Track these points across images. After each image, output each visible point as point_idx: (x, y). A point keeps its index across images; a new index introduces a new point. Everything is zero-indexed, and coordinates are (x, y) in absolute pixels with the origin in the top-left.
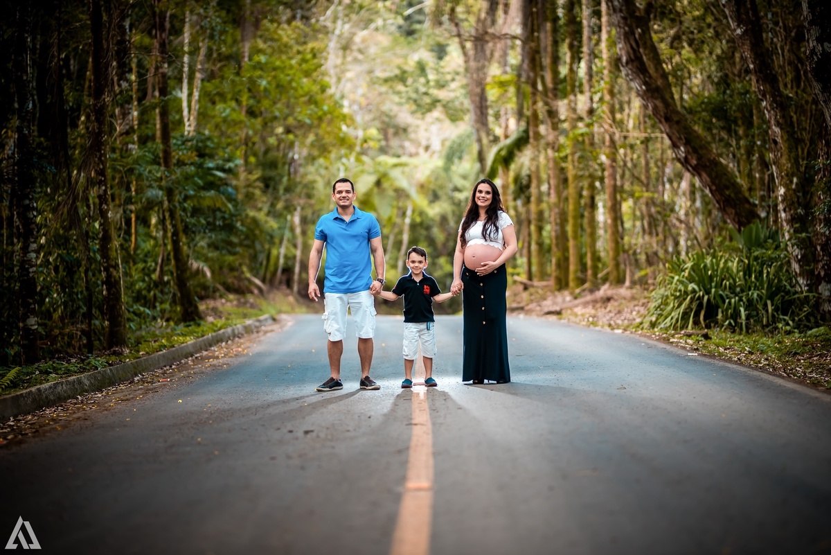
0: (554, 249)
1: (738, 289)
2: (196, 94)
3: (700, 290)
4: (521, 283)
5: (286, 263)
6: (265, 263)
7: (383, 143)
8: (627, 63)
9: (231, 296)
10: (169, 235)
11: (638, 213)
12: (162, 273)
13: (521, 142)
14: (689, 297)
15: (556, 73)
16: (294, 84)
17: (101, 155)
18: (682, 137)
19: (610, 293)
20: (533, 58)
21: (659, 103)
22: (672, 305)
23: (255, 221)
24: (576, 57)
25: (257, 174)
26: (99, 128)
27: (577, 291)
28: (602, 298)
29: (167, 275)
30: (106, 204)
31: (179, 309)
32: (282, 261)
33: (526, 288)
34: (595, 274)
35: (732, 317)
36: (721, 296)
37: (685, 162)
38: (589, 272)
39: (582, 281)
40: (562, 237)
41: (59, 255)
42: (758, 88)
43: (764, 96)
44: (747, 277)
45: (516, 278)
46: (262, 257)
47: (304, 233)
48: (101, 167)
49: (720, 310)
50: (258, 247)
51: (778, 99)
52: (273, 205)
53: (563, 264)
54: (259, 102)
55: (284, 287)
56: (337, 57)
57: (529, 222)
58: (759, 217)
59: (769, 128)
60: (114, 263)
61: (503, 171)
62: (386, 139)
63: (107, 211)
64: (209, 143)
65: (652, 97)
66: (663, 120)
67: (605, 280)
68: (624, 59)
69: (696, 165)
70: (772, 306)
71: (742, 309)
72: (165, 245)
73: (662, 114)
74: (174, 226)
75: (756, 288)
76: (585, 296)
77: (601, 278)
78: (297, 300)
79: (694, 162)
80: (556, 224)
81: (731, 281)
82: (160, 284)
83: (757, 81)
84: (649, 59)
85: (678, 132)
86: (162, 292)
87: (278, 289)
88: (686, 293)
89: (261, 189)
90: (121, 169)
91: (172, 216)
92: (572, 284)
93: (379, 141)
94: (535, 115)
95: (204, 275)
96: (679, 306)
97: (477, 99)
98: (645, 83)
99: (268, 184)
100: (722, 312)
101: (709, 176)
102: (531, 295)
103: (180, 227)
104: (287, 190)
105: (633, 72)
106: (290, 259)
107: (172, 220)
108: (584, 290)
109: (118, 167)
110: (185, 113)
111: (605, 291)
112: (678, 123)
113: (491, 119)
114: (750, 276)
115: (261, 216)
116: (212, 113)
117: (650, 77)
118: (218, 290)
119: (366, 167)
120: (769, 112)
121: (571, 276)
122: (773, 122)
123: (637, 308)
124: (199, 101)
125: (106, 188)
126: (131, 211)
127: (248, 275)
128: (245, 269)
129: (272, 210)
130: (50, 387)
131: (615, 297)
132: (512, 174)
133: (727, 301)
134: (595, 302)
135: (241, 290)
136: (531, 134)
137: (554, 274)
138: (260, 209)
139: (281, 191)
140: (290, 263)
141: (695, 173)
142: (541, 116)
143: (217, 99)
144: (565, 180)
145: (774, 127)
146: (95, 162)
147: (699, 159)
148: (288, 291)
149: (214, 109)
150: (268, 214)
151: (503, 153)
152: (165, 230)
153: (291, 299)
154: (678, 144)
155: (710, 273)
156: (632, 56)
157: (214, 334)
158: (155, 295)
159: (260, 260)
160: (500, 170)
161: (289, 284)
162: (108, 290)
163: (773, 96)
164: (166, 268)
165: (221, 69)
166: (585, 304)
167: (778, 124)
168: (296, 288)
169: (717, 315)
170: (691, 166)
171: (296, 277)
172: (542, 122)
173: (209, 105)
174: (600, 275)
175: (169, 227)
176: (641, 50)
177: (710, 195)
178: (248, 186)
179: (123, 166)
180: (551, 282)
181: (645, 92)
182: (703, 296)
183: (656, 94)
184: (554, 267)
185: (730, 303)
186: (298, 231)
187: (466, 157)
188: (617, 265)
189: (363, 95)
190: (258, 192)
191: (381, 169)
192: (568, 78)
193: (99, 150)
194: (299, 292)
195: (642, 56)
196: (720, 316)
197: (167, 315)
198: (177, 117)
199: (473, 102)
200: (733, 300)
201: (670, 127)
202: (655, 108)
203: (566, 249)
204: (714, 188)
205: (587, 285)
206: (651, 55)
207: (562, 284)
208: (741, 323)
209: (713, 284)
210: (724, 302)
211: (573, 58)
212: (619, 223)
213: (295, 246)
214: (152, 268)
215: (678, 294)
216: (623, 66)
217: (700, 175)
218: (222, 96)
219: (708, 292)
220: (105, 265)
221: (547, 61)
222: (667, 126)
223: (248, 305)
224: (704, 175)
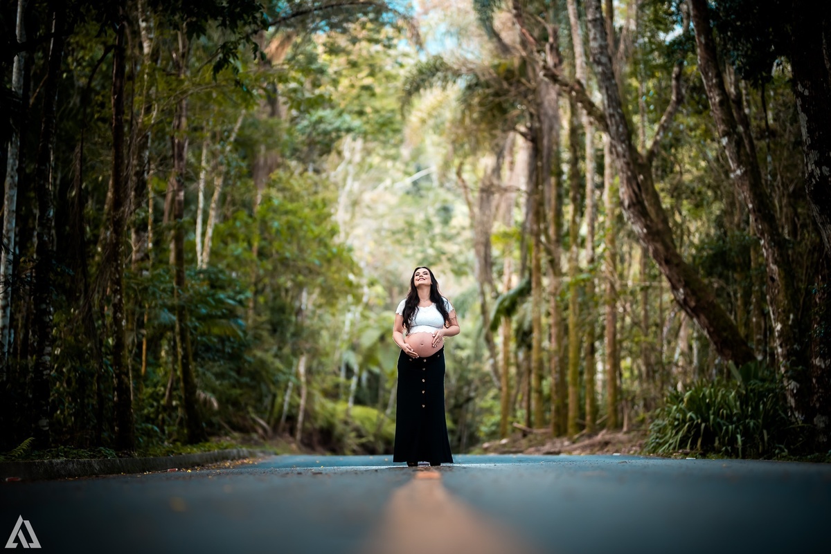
0: (554, 397)
1: (735, 419)
2: (210, 232)
3: (698, 419)
4: (520, 429)
5: (290, 410)
6: (269, 408)
7: (388, 301)
8: (629, 206)
9: (236, 434)
10: (180, 357)
11: (636, 372)
12: (171, 397)
13: (524, 292)
14: (687, 425)
15: (559, 225)
16: (305, 227)
17: (118, 265)
18: (682, 279)
19: (608, 437)
20: (537, 210)
21: (659, 246)
22: (669, 434)
23: (262, 362)
24: (580, 210)
25: (265, 317)
26: (117, 239)
27: (576, 436)
28: (600, 443)
29: (176, 400)
30: (121, 312)
31: (186, 431)
32: (286, 407)
33: (525, 434)
34: (594, 420)
35: (729, 444)
36: (719, 423)
37: (683, 305)
38: (588, 418)
39: (581, 427)
40: (561, 386)
41: (72, 366)
42: (757, 227)
43: (762, 234)
44: (744, 407)
45: (516, 425)
46: (267, 401)
47: (308, 382)
48: (117, 276)
49: (717, 438)
50: (264, 388)
51: (776, 237)
52: (280, 349)
53: (562, 410)
54: (271, 243)
55: (287, 435)
56: (346, 211)
57: (530, 371)
58: (755, 358)
59: (767, 265)
60: (125, 370)
61: (506, 321)
62: (391, 295)
63: (121, 320)
64: (221, 276)
65: (653, 240)
66: (663, 263)
67: (603, 426)
68: (626, 203)
69: (695, 307)
70: (768, 435)
71: (739, 436)
72: (175, 370)
73: (662, 256)
74: (184, 349)
75: (752, 417)
76: (583, 441)
77: (600, 424)
78: (300, 448)
79: (693, 304)
80: (556, 372)
81: (728, 411)
82: (169, 408)
83: (756, 220)
84: (650, 205)
85: (678, 274)
86: (170, 416)
87: (281, 436)
88: (684, 421)
89: (268, 330)
90: (136, 287)
91: (183, 339)
92: (570, 430)
93: (384, 299)
94: (538, 267)
95: (211, 404)
96: (677, 433)
97: (482, 249)
98: (647, 226)
99: (276, 328)
100: (719, 440)
101: (708, 318)
102: (530, 441)
103: (190, 350)
104: (295, 335)
105: (634, 216)
106: (294, 406)
107: (182, 344)
108: (582, 436)
109: (133, 285)
110: (199, 248)
111: (603, 435)
112: (677, 265)
113: (495, 275)
114: (747, 406)
115: (269, 357)
116: (224, 253)
117: (651, 221)
118: (224, 428)
119: (371, 322)
120: (767, 250)
121: (571, 422)
122: (770, 260)
123: (634, 448)
124: (212, 239)
125: (121, 297)
126: (143, 336)
127: (253, 415)
128: (250, 409)
129: (279, 353)
130: (62, 463)
131: (613, 441)
132: (514, 325)
133: (724, 428)
134: (592, 446)
135: (245, 429)
136: (534, 285)
137: (553, 421)
138: (267, 351)
139: (288, 335)
140: (294, 411)
141: (693, 314)
142: (543, 270)
143: (229, 240)
144: (566, 330)
145: (771, 265)
146: (111, 272)
147: (698, 301)
148: (291, 439)
149: (225, 249)
150: (276, 356)
151: (506, 304)
152: (175, 355)
153: (294, 446)
154: (678, 286)
155: (707, 401)
156: (634, 200)
157: (220, 451)
158: (163, 418)
159: (265, 404)
160: (503, 319)
161: (292, 432)
162: (119, 396)
163: (771, 235)
164: (174, 393)
165: (234, 212)
166: (584, 448)
167: (776, 262)
168: (298, 436)
169: (714, 443)
170: (690, 308)
171: (299, 426)
172: (545, 274)
173: (222, 245)
174: (598, 422)
175: (179, 350)
176: (644, 196)
177: (708, 336)
178: (256, 328)
179: (138, 285)
180: (550, 429)
181: (646, 235)
182: (701, 423)
183: (657, 238)
184: (553, 413)
185: (727, 429)
186: (303, 379)
187: (468, 315)
188: (615, 411)
189: (371, 253)
190: (265, 334)
191: (386, 325)
192: (571, 232)
193: (116, 260)
194: (302, 441)
195: (643, 201)
196: (717, 443)
197: (175, 436)
198: (190, 256)
199: (478, 253)
200: (730, 427)
201: (670, 270)
202: (656, 253)
203: (565, 396)
204: (711, 329)
205: (584, 431)
206: (653, 201)
207: (561, 431)
208: (738, 449)
209: (711, 412)
210: (721, 429)
211: (576, 211)
212: (617, 374)
213: (299, 395)
214: (161, 393)
215: (676, 423)
216: (625, 209)
217: (698, 317)
218: (234, 237)
219: (706, 420)
220: (117, 371)
221: (550, 215)
222: (667, 269)
223: (253, 442)
224: (703, 317)
